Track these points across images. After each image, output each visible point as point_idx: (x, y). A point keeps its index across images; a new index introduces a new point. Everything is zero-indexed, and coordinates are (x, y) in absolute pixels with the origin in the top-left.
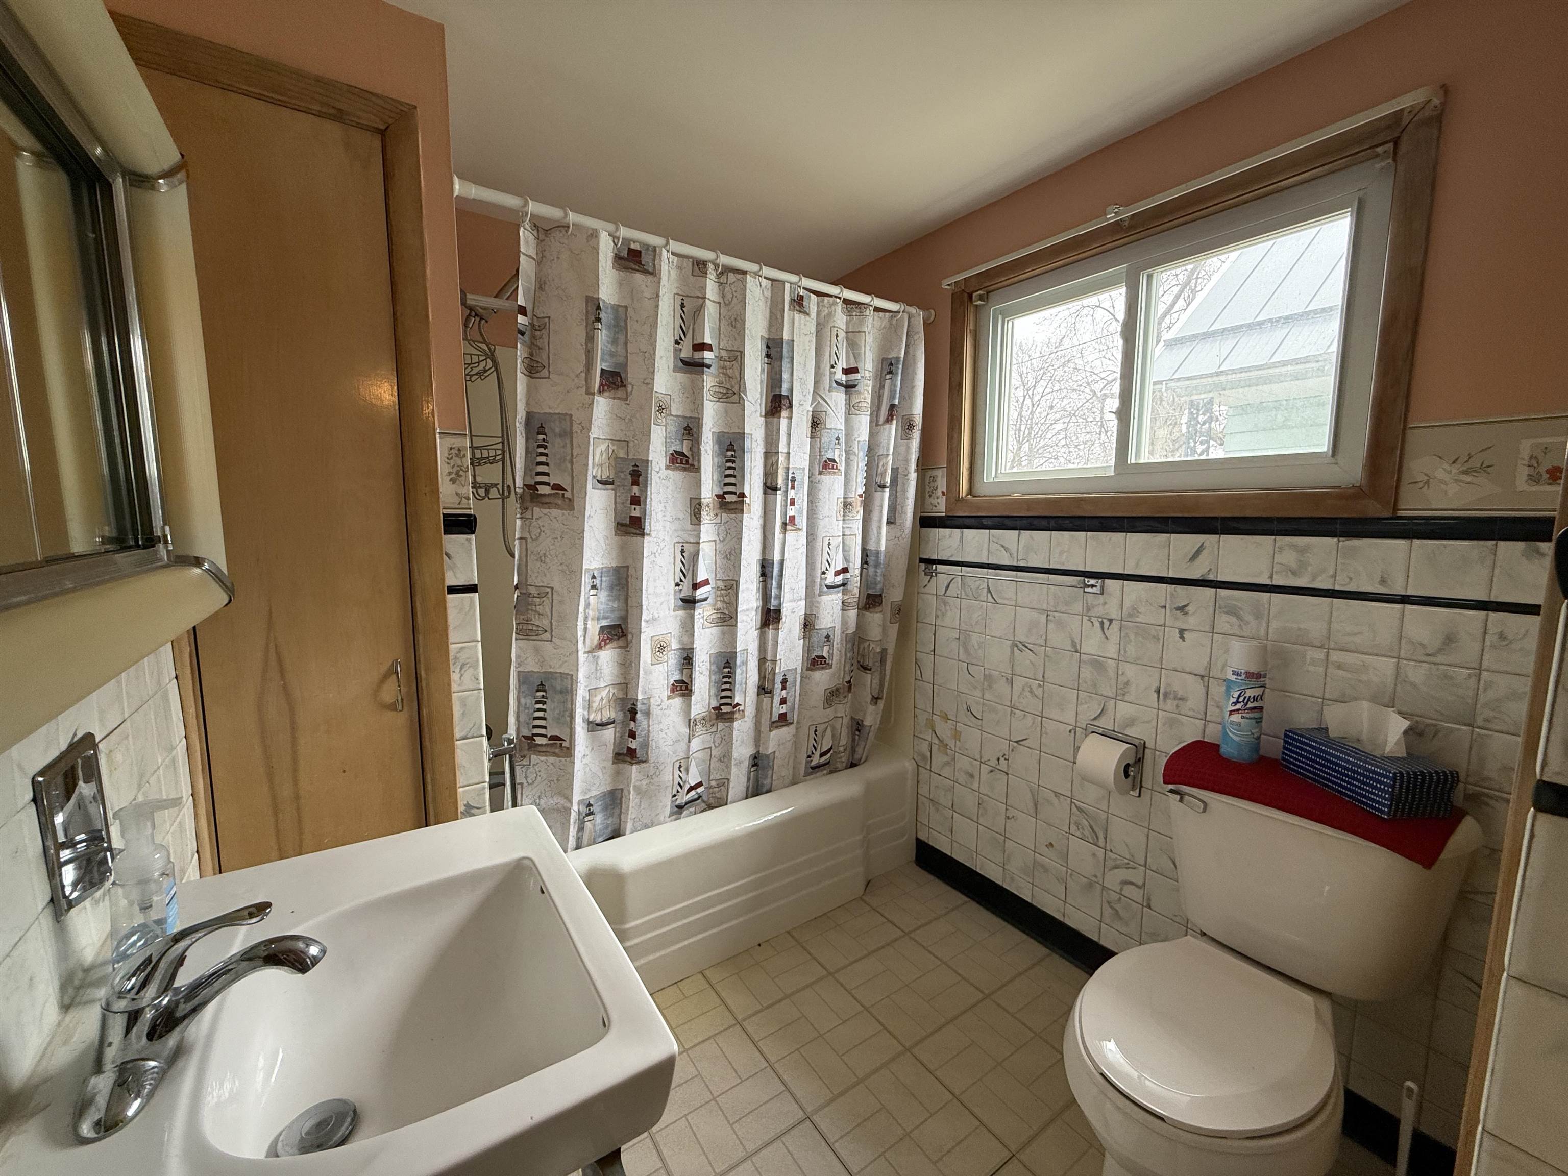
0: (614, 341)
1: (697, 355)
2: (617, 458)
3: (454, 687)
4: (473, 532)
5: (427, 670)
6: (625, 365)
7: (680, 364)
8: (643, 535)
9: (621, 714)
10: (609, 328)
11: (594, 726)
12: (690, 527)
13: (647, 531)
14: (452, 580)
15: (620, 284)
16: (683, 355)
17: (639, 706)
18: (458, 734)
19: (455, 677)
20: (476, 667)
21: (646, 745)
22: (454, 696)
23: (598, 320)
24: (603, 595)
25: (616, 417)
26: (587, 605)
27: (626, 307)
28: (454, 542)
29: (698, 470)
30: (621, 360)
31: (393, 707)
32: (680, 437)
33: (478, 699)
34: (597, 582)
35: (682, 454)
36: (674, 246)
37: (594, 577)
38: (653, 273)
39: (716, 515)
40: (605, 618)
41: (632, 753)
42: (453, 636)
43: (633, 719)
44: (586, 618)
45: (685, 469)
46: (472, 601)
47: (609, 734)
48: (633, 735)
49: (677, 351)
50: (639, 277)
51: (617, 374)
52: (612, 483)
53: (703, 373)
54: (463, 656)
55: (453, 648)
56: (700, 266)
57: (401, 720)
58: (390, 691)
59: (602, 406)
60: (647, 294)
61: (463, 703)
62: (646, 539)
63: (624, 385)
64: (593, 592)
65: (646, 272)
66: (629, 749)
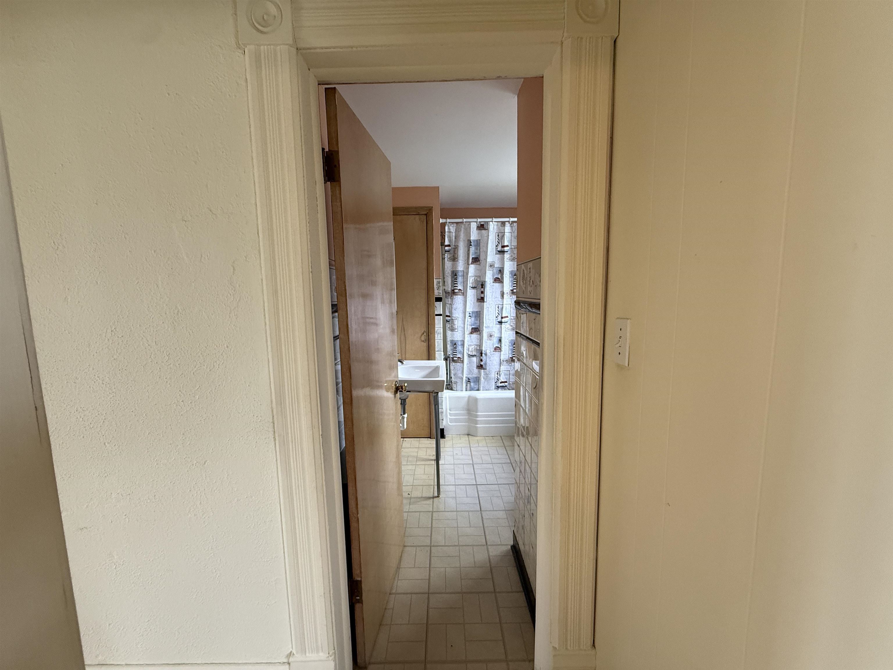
0: (477, 249)
1: (503, 249)
2: (477, 281)
3: (436, 338)
4: (441, 301)
5: (431, 334)
6: (479, 255)
7: (498, 252)
8: (484, 302)
9: (478, 354)
10: (475, 246)
11: (470, 356)
12: (501, 300)
13: (485, 300)
14: (436, 313)
15: (478, 234)
16: (499, 249)
17: (483, 352)
18: (436, 350)
19: (436, 336)
20: (441, 334)
21: (486, 364)
22: (436, 341)
23: (471, 245)
24: (473, 319)
25: (476, 270)
26: (468, 321)
27: (480, 240)
28: (437, 304)
29: (503, 283)
30: (479, 254)
31: (423, 341)
32: (497, 273)
33: (441, 342)
34: (471, 315)
35: (498, 278)
36: (494, 220)
37: (470, 314)
38: (487, 229)
39: (511, 296)
40: (473, 325)
41: (481, 366)
42: (436, 326)
43: (482, 356)
44: (467, 325)
45: (499, 283)
46: (441, 318)
47: (474, 359)
48: (481, 360)
49: (496, 249)
50: (483, 231)
51: (478, 258)
52: (476, 288)
53: (504, 254)
54: (438, 331)
55: (436, 329)
56: (503, 223)
57: (425, 344)
58: (423, 338)
59: (472, 268)
60: (486, 235)
61: (438, 342)
62: (485, 303)
63: (479, 261)
64: (470, 318)
65: (485, 229)
66: (481, 365)
